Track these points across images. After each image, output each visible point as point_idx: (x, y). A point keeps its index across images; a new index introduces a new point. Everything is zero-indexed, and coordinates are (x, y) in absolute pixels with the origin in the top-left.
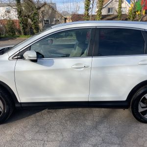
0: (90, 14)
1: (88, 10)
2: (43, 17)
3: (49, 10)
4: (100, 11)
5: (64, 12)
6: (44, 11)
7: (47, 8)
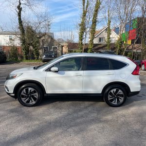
0: (83, 43)
1: (82, 40)
2: (43, 45)
3: (48, 39)
4: (92, 41)
5: (59, 39)
6: (44, 39)
7: (47, 37)
